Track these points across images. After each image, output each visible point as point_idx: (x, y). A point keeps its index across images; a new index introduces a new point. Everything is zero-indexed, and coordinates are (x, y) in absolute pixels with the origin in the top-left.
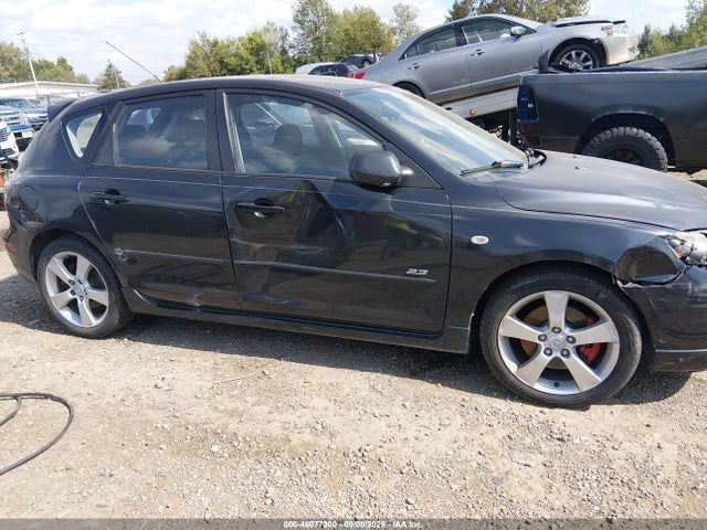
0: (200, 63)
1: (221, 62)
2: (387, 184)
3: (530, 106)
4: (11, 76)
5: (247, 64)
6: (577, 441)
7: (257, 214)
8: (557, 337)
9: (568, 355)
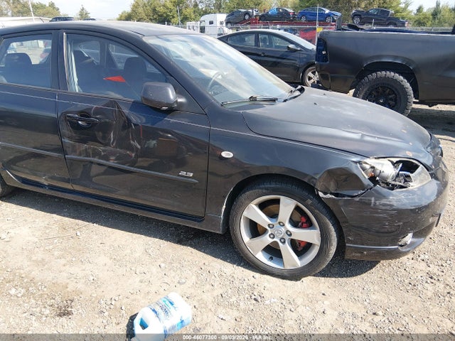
0: (140, 10)
1: (154, 10)
2: (164, 108)
3: (324, 53)
4: (19, 12)
5: (170, 12)
6: (267, 302)
7: (80, 122)
8: (282, 228)
9: (284, 243)
